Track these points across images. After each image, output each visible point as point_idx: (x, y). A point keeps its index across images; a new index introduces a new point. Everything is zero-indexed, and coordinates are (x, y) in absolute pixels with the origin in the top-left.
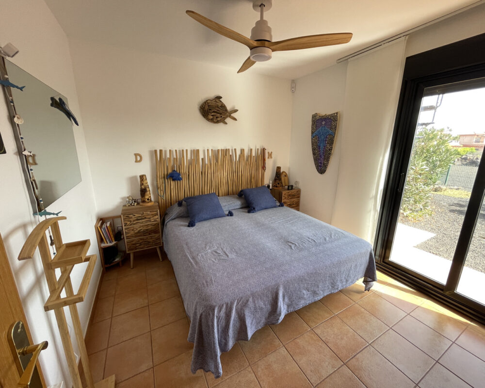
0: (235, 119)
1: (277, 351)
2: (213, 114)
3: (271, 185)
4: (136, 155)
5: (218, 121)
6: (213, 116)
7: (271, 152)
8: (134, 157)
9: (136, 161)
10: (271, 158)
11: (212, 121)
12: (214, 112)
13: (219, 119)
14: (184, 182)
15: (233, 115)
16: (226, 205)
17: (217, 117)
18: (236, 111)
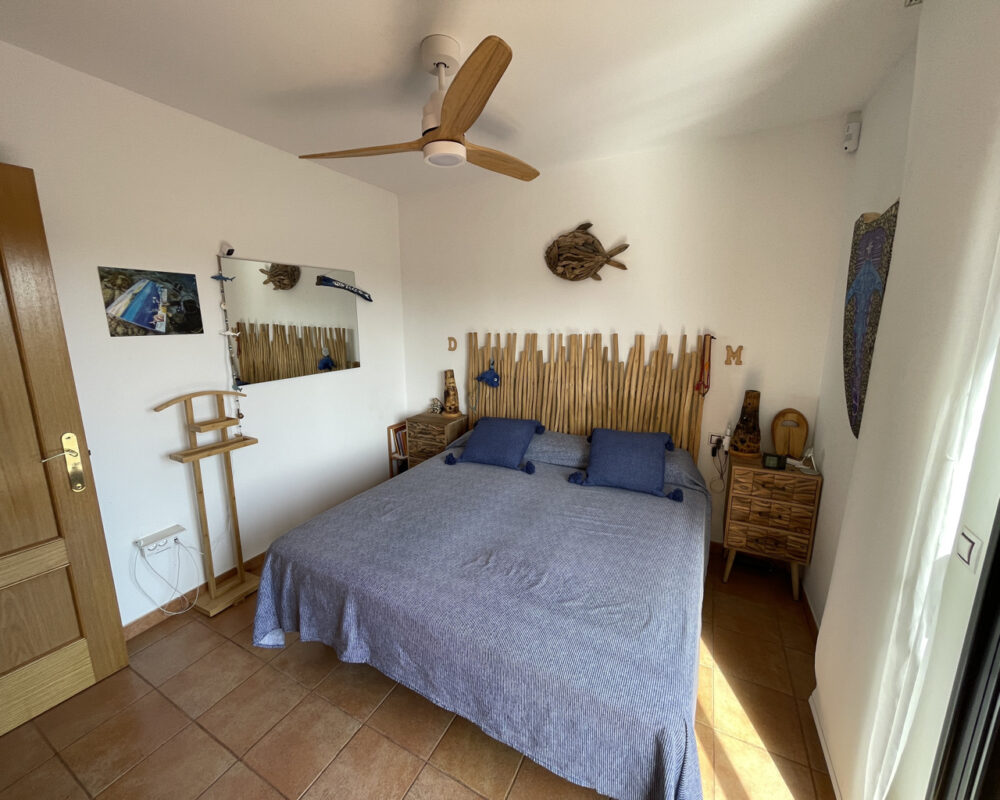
0: (622, 267)
1: (349, 718)
2: (564, 263)
3: (726, 442)
4: (451, 339)
5: (577, 275)
6: (564, 266)
7: (741, 348)
8: (448, 342)
9: (451, 349)
10: (739, 363)
11: (563, 275)
12: (567, 259)
13: (577, 272)
14: (506, 389)
15: (619, 258)
16: (546, 451)
17: (573, 268)
18: (623, 248)
